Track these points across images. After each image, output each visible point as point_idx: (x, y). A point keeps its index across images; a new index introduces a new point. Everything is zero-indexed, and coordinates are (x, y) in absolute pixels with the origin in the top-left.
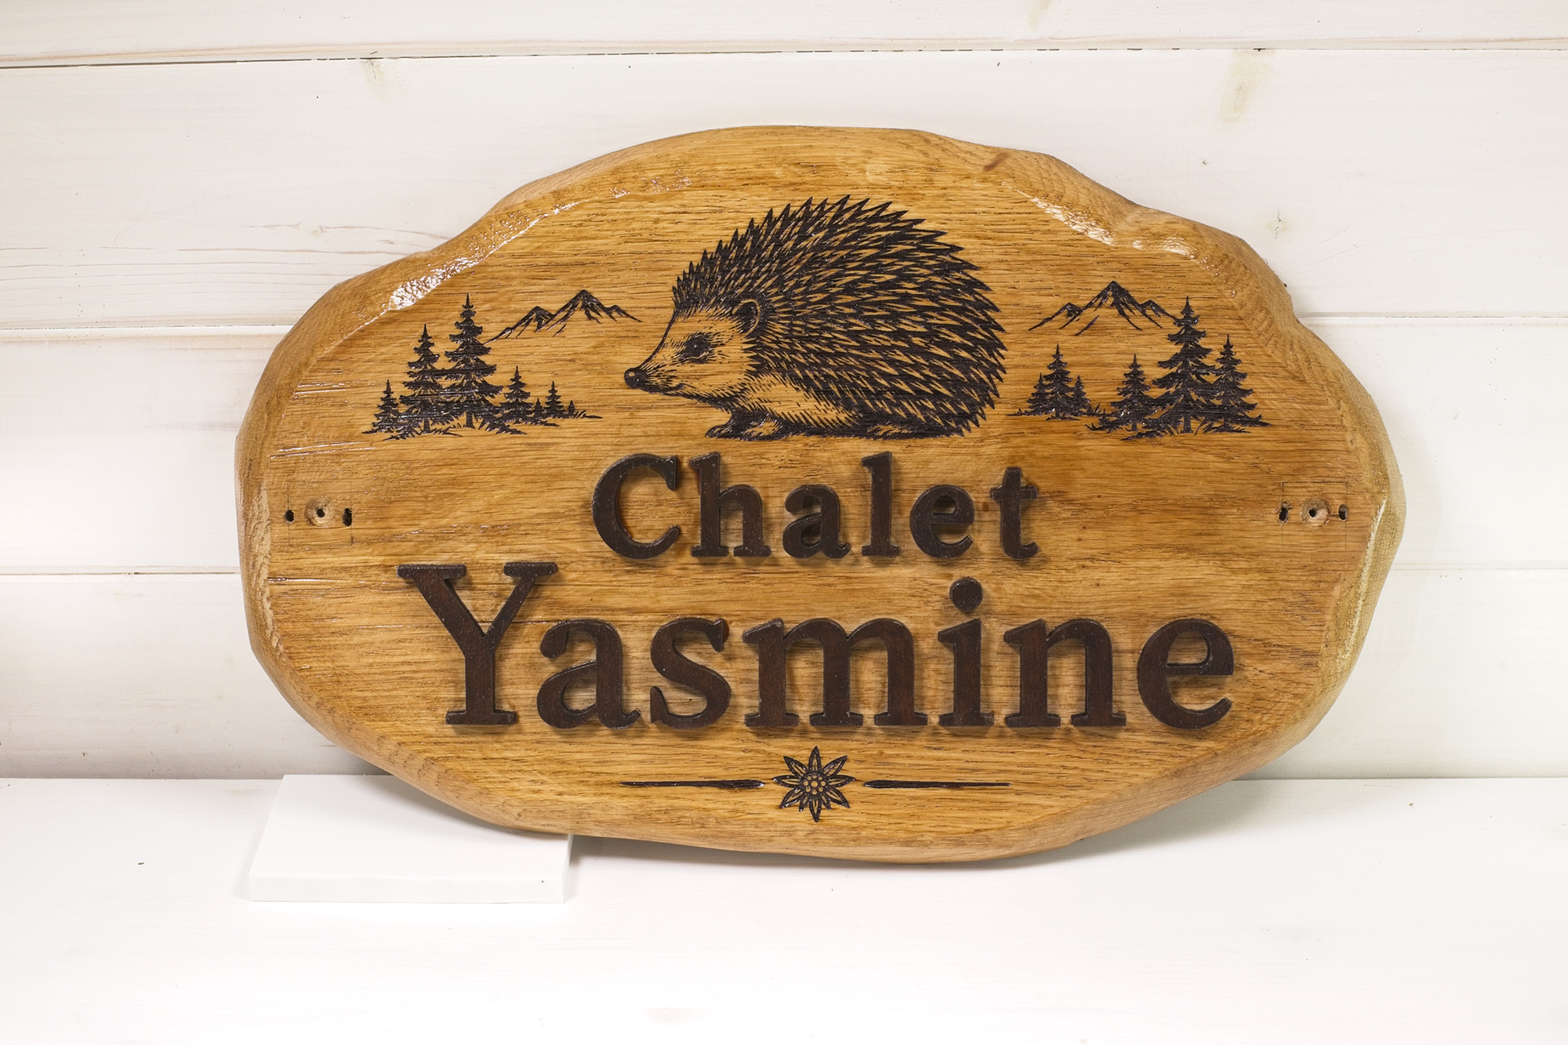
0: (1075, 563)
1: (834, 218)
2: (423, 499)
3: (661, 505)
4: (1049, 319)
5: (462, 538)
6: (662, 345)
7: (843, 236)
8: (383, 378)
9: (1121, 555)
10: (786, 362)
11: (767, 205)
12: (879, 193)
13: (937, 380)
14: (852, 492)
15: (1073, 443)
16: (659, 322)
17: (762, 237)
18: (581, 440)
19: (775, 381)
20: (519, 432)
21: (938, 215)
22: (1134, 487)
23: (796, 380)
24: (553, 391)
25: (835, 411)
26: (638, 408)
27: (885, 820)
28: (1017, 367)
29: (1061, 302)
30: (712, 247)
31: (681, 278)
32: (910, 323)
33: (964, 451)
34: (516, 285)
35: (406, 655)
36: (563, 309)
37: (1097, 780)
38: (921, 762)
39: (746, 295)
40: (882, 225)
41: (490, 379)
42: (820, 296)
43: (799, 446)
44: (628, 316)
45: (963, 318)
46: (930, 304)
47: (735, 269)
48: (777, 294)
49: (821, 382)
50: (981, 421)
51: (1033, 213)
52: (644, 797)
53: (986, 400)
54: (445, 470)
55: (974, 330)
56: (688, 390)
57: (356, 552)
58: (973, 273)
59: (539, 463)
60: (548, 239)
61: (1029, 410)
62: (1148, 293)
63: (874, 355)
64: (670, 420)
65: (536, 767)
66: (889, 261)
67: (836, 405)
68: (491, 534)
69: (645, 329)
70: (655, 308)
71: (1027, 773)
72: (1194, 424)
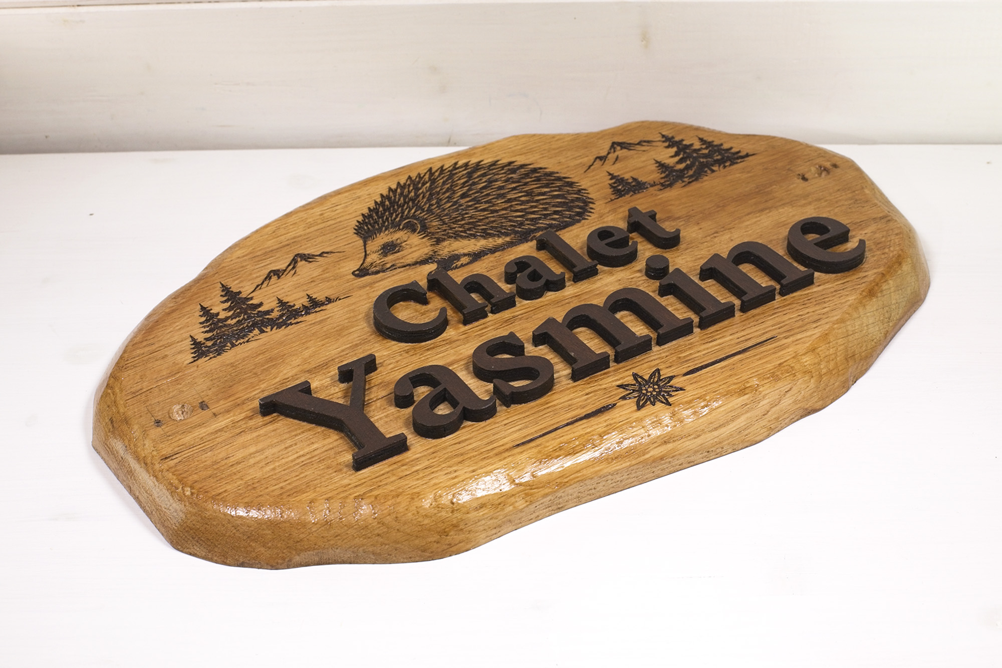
0: (708, 238)
2: (254, 375)
3: (424, 314)
4: (591, 166)
6: (366, 255)
7: (442, 181)
8: (188, 335)
9: (732, 225)
11: (385, 187)
12: (447, 161)
13: (550, 207)
15: (655, 198)
16: (357, 248)
17: (393, 198)
18: (346, 309)
19: (452, 242)
20: (301, 322)
21: (489, 156)
22: (709, 200)
24: (310, 297)
25: (500, 239)
26: (373, 283)
27: (715, 386)
28: (592, 186)
30: (366, 211)
31: (356, 228)
34: (250, 267)
36: (289, 265)
37: (827, 312)
41: (263, 309)
42: (449, 205)
43: (492, 259)
44: (335, 252)
46: (517, 184)
48: (421, 213)
50: (592, 211)
53: (587, 203)
54: (260, 357)
56: (399, 265)
57: (221, 419)
59: (325, 329)
61: (617, 197)
62: (637, 138)
63: (504, 212)
67: (499, 237)
69: (350, 253)
70: (350, 244)
71: (782, 327)
72: (714, 168)
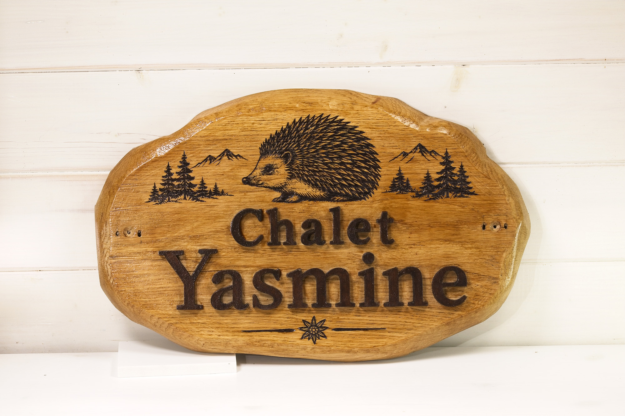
0: (408, 246)
1: (318, 122)
2: (168, 226)
3: (256, 227)
4: (396, 157)
5: (182, 240)
6: (255, 168)
7: (321, 128)
8: (153, 182)
9: (425, 243)
10: (301, 174)
11: (293, 117)
12: (334, 113)
13: (356, 180)
14: (326, 221)
15: (406, 202)
16: (255, 160)
17: (292, 129)
18: (226, 204)
19: (297, 181)
20: (203, 201)
21: (355, 120)
22: (429, 218)
23: (305, 181)
24: (216, 186)
25: (319, 192)
26: (247, 192)
27: (340, 343)
28: (385, 175)
29: (401, 151)
30: (274, 133)
31: (263, 144)
32: (346, 160)
33: (366, 206)
34: (202, 147)
35: (161, 284)
36: (219, 156)
37: (418, 327)
38: (353, 321)
39: (286, 150)
40: (335, 124)
41: (193, 182)
42: (313, 150)
43: (306, 205)
44: (243, 158)
45: (365, 157)
46: (353, 152)
47: (282, 141)
48: (297, 150)
49: (314, 181)
50: (372, 195)
51: (390, 119)
52: (251, 336)
53: (374, 187)
54: (176, 216)
55: (369, 162)
56: (265, 185)
57: (142, 246)
58: (368, 141)
59: (211, 212)
60: (214, 130)
61: (390, 190)
62: (432, 147)
63: (333, 171)
64: (259, 196)
65: (210, 326)
66: (338, 137)
67: (320, 190)
68: (193, 239)
69: (250, 163)
70: (253, 155)
71: (392, 324)
72: (450, 195)
